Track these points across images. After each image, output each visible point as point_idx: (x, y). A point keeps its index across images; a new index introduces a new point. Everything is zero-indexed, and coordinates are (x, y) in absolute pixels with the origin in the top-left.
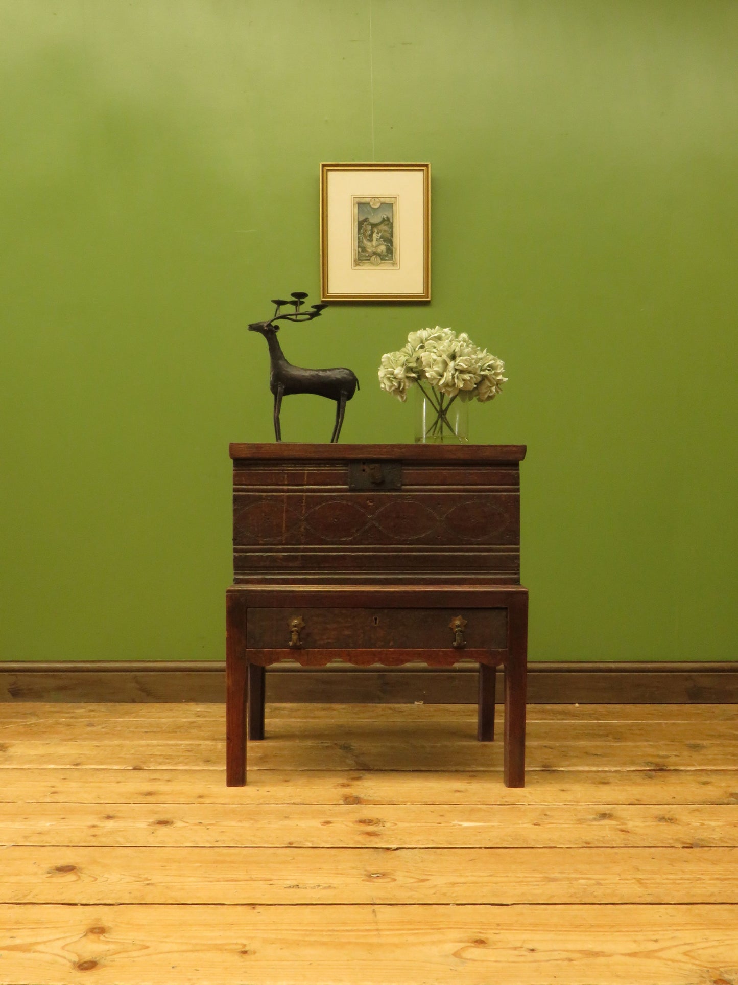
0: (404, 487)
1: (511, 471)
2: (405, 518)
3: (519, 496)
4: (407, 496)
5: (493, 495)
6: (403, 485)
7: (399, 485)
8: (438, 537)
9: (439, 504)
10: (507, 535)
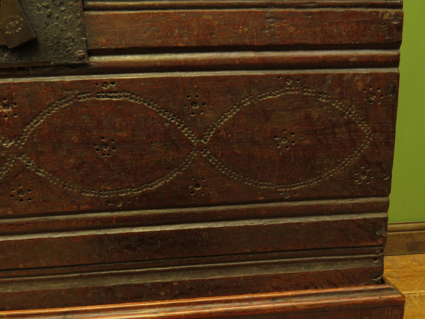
0: (96, 59)
1: (381, 10)
2: (106, 145)
3: (397, 76)
4: (105, 83)
5: (334, 76)
6: (91, 53)
7: (80, 52)
8: (198, 185)
9: (194, 103)
10: (364, 174)
